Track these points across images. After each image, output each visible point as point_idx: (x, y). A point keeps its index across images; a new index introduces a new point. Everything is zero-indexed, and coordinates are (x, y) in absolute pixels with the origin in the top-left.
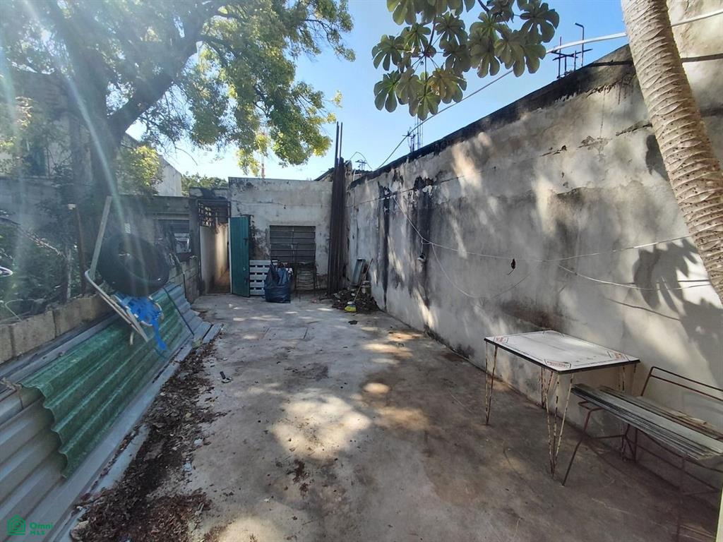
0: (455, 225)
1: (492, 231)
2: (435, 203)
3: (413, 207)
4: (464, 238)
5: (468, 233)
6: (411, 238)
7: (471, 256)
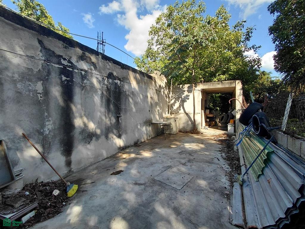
0: (131, 100)
1: (141, 103)
2: (122, 90)
3: (107, 87)
4: (134, 105)
5: (136, 103)
6: (105, 105)
7: (137, 111)
